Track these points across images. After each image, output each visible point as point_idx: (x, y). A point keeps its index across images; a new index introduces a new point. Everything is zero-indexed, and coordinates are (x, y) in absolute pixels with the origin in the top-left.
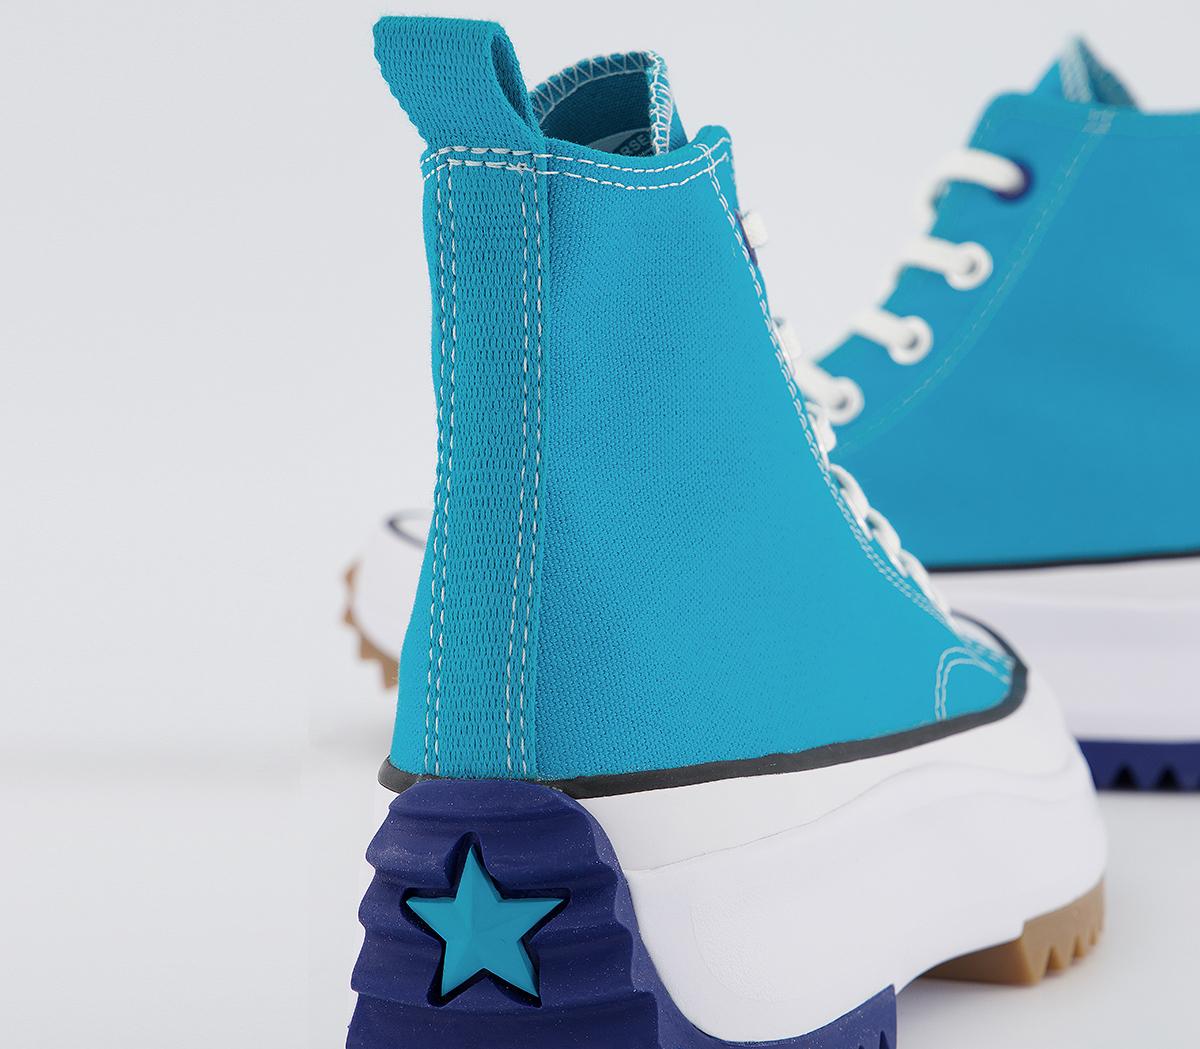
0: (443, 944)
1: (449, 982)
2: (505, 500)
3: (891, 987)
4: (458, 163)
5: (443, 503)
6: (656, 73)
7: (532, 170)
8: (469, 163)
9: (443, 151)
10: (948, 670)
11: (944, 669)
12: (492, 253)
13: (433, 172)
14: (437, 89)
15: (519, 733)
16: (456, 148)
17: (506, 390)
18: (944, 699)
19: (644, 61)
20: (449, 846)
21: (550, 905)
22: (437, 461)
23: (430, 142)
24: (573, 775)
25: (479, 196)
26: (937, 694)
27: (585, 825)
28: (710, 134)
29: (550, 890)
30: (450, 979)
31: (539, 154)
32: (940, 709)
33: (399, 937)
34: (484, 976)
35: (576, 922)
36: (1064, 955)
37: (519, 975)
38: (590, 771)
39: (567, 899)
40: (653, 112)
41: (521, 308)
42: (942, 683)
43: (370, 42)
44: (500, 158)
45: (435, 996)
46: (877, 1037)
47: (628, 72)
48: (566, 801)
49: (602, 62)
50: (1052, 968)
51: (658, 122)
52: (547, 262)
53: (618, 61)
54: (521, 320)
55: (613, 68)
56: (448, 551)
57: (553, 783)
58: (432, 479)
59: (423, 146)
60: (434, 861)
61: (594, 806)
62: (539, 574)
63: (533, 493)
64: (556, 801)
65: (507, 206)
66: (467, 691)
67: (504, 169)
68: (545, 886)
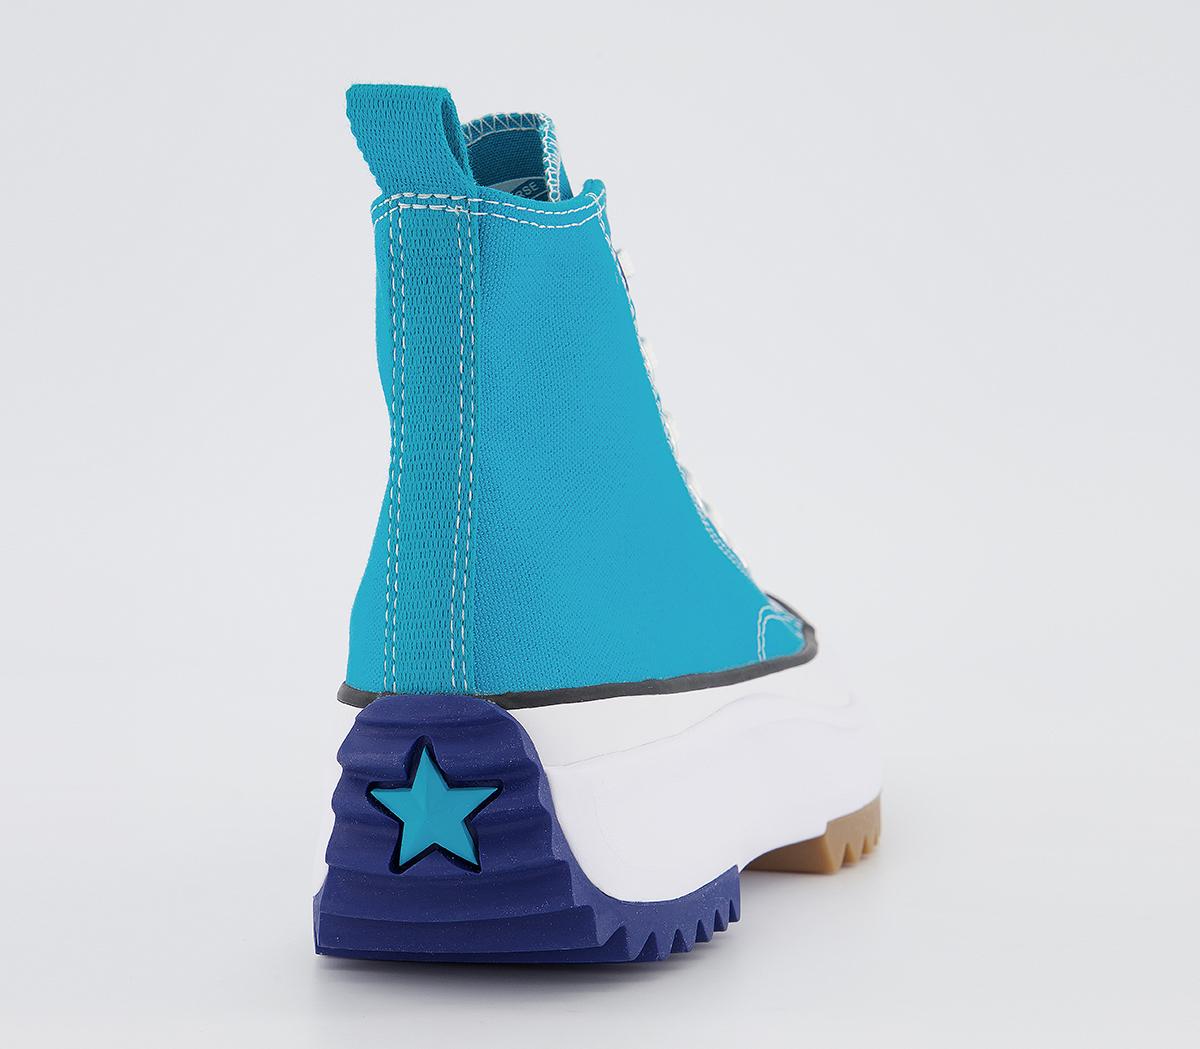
0: (401, 824)
1: (405, 855)
2: (446, 474)
3: (736, 867)
4: (407, 206)
5: (396, 477)
6: (546, 130)
7: (467, 211)
8: (415, 207)
9: (396, 197)
10: (765, 622)
11: (762, 621)
12: (434, 278)
13: (386, 214)
14: (396, 141)
15: (461, 658)
16: (406, 195)
17: (446, 387)
18: (764, 645)
19: (537, 121)
20: (406, 748)
21: (488, 792)
22: (391, 446)
23: (385, 189)
24: (503, 691)
25: (424, 233)
26: (759, 641)
27: (515, 730)
28: (594, 186)
29: (486, 781)
30: (407, 853)
31: (472, 198)
32: (761, 652)
33: (365, 820)
34: (435, 849)
35: (510, 804)
36: (856, 851)
37: (463, 848)
38: (517, 688)
39: (500, 789)
40: (546, 159)
41: (458, 321)
42: (761, 632)
43: (343, 104)
44: (441, 202)
45: (395, 866)
46: (728, 903)
47: (524, 129)
48: (500, 711)
49: (503, 118)
50: (847, 861)
51: (551, 167)
52: (478, 285)
53: (516, 119)
54: (458, 331)
55: (512, 124)
56: (401, 515)
57: (487, 697)
58: (387, 460)
59: (379, 192)
60: (396, 758)
61: (520, 715)
62: (475, 532)
63: (468, 469)
64: (493, 711)
65: (446, 240)
66: (419, 626)
67: (444, 211)
68: (483, 778)
